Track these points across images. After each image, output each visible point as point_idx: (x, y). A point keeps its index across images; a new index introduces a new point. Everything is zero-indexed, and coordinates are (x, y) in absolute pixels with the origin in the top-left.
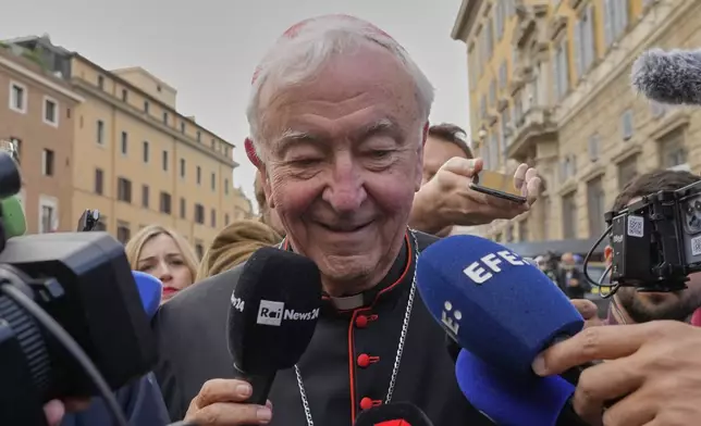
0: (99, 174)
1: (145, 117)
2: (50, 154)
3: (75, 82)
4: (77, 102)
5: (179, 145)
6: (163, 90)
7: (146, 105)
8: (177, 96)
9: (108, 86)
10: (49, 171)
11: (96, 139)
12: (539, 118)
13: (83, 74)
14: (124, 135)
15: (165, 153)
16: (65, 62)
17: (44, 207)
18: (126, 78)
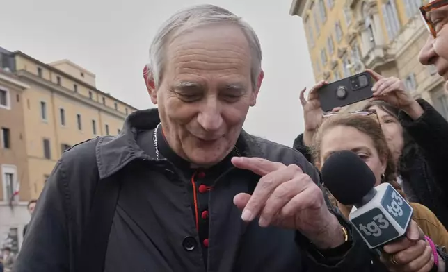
0: (46, 143)
1: (75, 96)
2: (6, 131)
3: (21, 74)
4: (24, 88)
5: (103, 115)
6: (85, 75)
7: (75, 86)
8: (96, 79)
9: (46, 74)
10: (7, 144)
11: (41, 117)
12: (380, 53)
13: (26, 67)
14: (62, 110)
15: (93, 121)
16: (11, 59)
17: (7, 174)
18: (58, 68)
